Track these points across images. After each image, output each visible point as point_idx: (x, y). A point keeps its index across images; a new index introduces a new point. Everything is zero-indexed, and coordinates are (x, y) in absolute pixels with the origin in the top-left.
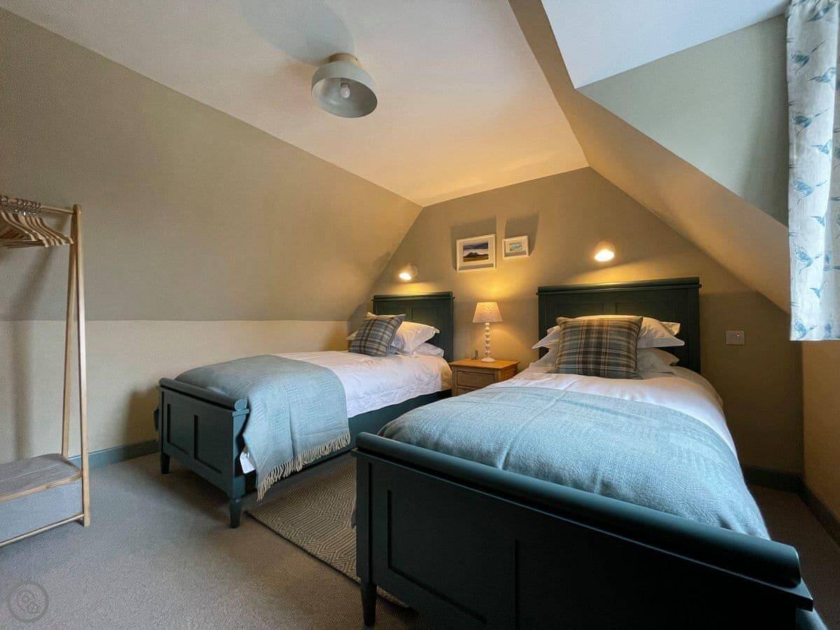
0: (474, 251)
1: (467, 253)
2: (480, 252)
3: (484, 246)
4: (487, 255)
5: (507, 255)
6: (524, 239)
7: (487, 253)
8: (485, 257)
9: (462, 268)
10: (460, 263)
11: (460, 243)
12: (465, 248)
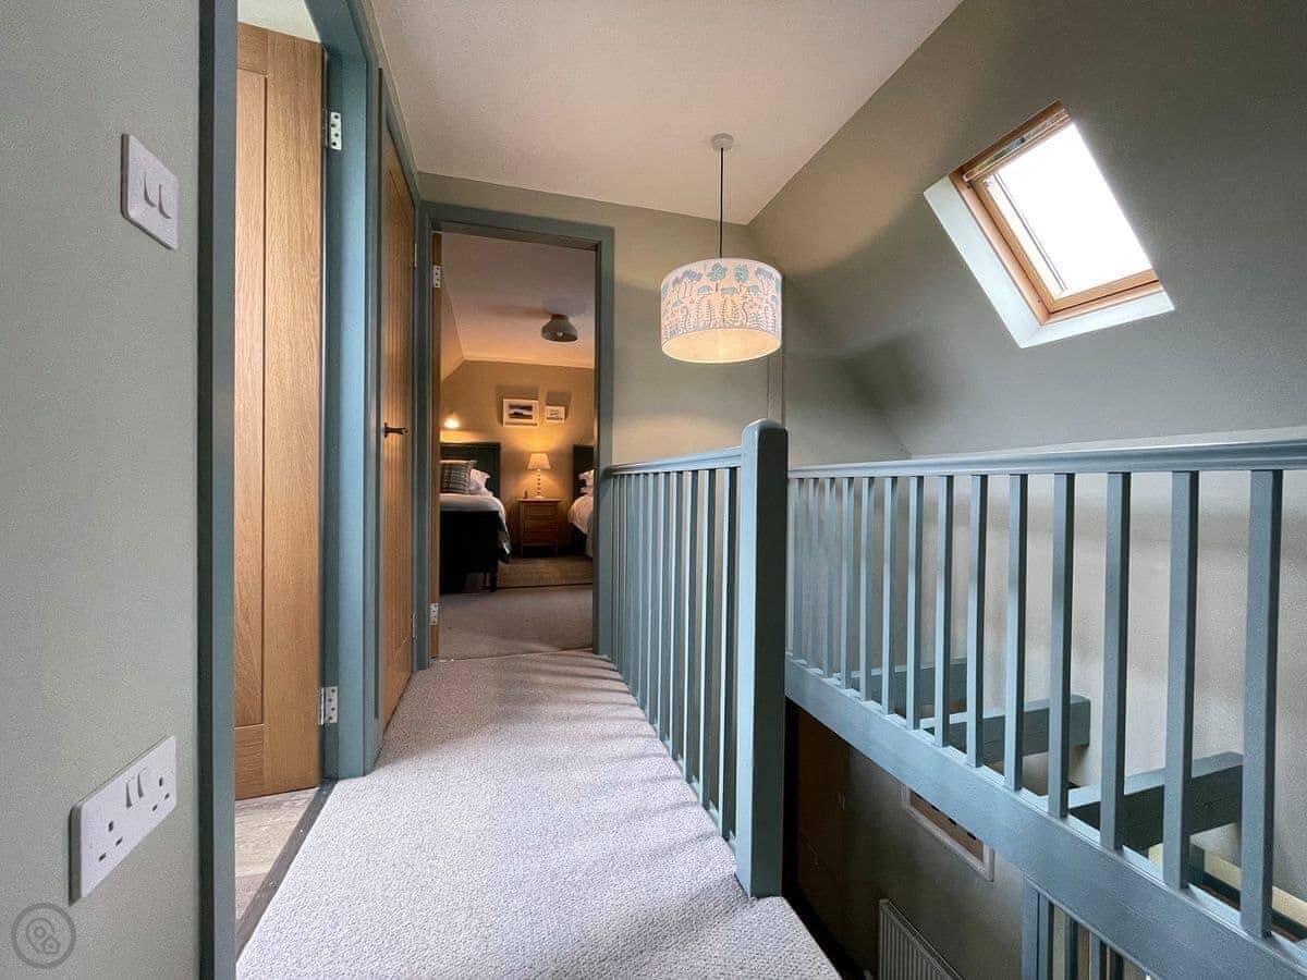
0: (519, 411)
1: (512, 411)
2: (525, 412)
3: (529, 408)
4: (532, 416)
5: (548, 418)
6: (562, 409)
7: (531, 414)
8: (530, 417)
9: (507, 423)
10: (506, 418)
11: (506, 402)
12: (512, 407)
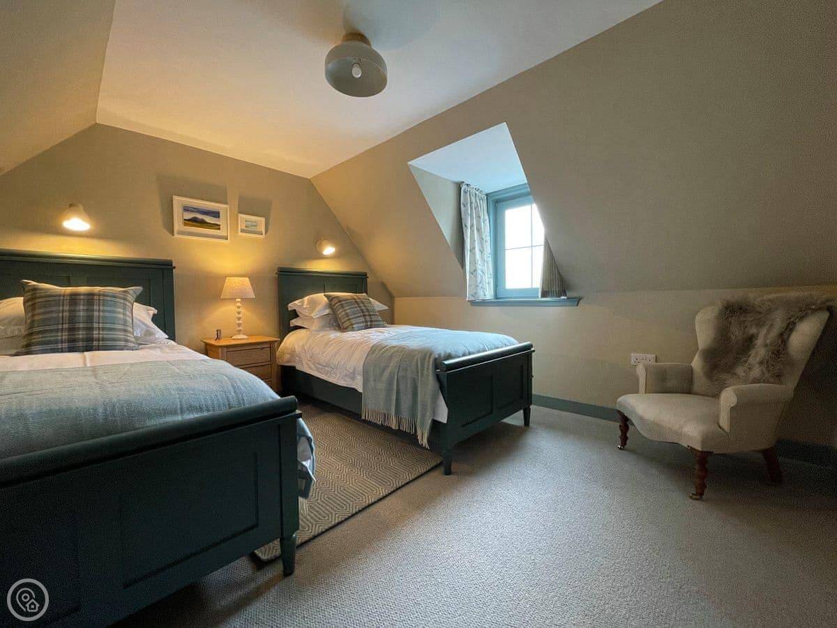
0: (200, 216)
1: (189, 216)
2: (208, 219)
3: (216, 214)
4: (219, 225)
5: (242, 231)
6: (263, 220)
7: (218, 223)
8: (217, 227)
9: (181, 233)
10: (178, 225)
11: (178, 201)
12: (186, 209)
